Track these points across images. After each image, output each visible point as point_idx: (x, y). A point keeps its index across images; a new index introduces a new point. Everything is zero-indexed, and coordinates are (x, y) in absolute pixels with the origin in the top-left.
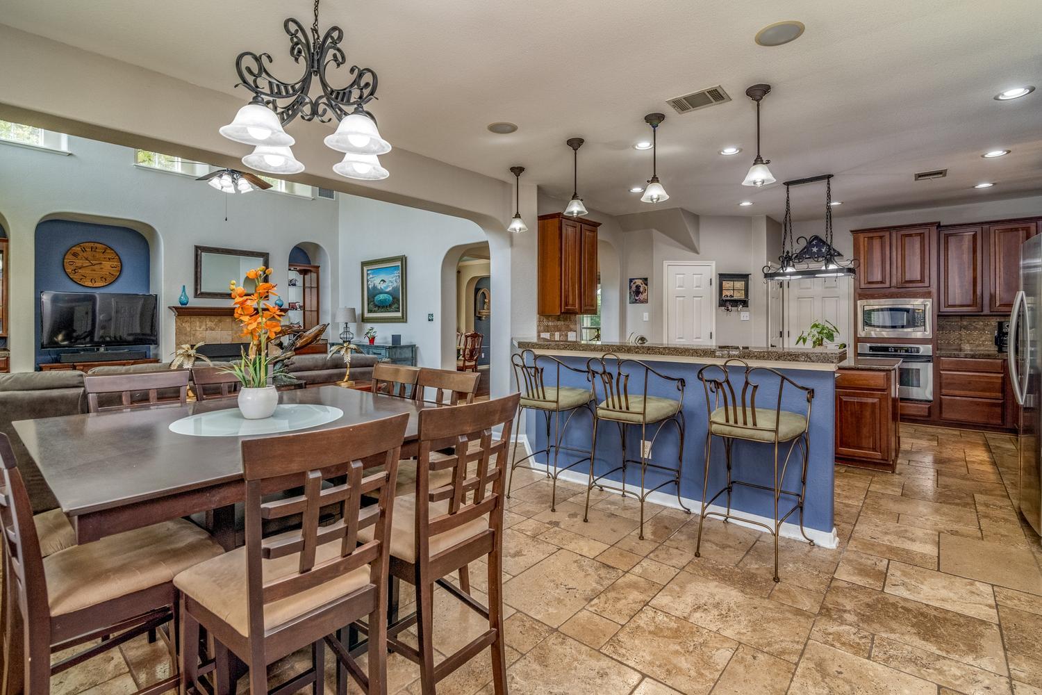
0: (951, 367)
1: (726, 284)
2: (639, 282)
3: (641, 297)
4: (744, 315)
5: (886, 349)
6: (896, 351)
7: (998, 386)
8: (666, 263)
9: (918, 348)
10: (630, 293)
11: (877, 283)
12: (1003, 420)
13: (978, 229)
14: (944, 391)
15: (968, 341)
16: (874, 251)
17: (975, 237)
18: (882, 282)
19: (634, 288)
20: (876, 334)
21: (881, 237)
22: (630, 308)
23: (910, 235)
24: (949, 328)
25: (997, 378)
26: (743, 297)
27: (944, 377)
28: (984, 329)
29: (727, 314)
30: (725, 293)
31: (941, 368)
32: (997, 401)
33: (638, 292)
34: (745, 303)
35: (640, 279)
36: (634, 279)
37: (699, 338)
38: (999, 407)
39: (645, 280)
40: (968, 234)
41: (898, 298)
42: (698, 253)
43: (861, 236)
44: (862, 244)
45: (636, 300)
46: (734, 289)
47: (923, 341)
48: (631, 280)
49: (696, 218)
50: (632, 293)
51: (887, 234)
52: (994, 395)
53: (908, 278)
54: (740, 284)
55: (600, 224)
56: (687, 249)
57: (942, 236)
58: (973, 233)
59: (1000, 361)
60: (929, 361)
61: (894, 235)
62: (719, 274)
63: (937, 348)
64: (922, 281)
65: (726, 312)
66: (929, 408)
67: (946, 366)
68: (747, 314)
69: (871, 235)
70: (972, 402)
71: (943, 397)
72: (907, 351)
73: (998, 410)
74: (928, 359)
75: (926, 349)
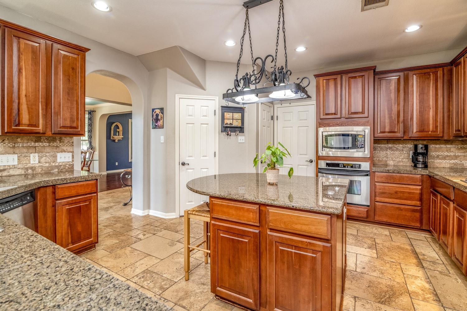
0: (383, 180)
1: (228, 115)
2: (158, 111)
3: (160, 123)
4: (241, 138)
5: (338, 165)
6: (344, 167)
7: (417, 197)
8: (178, 97)
9: (360, 165)
10: (152, 120)
11: (332, 114)
12: (421, 223)
13: (401, 74)
14: (378, 199)
15: (392, 159)
16: (330, 90)
17: (399, 80)
18: (335, 114)
19: (155, 117)
20: (332, 154)
21: (335, 79)
22: (153, 132)
23: (355, 77)
24: (379, 149)
25: (417, 189)
26: (240, 125)
27: (378, 187)
28: (403, 150)
29: (228, 138)
30: (226, 121)
31: (376, 180)
32: (416, 208)
33: (157, 120)
34: (241, 129)
35: (158, 109)
36: (155, 109)
37: (206, 156)
38: (417, 212)
39: (162, 110)
40: (394, 78)
41: (346, 126)
42: (204, 90)
43: (321, 79)
44: (321, 85)
45: (156, 126)
46: (233, 119)
47: (364, 159)
48: (153, 110)
49: (203, 62)
50: (154, 120)
51: (339, 77)
52: (414, 203)
53: (353, 111)
54: (238, 116)
55: (89, 50)
56: (194, 85)
57: (376, 80)
58: (398, 77)
59: (419, 176)
60: (367, 175)
61: (344, 77)
62: (222, 107)
63: (373, 164)
64: (363, 112)
65: (226, 136)
66: (367, 211)
67: (379, 180)
68: (243, 138)
69: (328, 78)
70: (397, 208)
71: (377, 203)
72: (352, 167)
73: (418, 215)
74: (366, 173)
75: (366, 166)
